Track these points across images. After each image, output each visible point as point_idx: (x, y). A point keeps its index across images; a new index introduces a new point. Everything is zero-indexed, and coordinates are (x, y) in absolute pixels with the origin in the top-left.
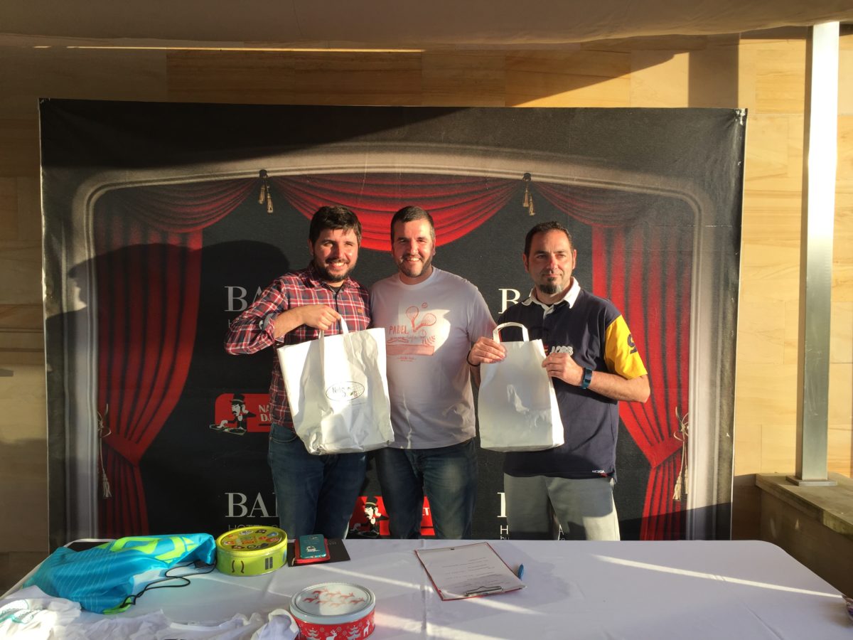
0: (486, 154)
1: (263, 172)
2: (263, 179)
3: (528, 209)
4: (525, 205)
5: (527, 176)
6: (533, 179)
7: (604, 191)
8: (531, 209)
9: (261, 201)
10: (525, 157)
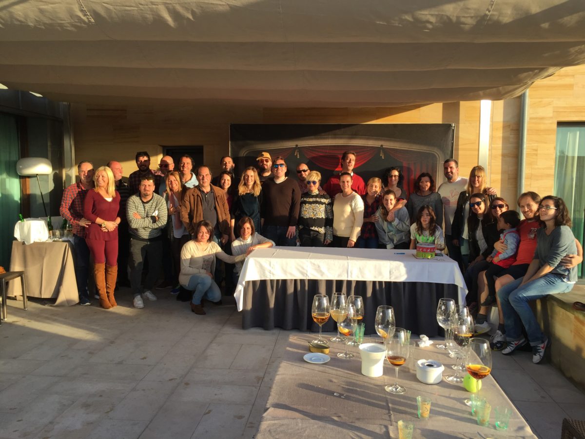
0: (368, 139)
1: (297, 145)
2: (297, 147)
3: (381, 157)
4: (381, 155)
5: (382, 146)
6: (384, 147)
7: (407, 150)
8: (383, 157)
9: (295, 154)
10: (381, 140)
